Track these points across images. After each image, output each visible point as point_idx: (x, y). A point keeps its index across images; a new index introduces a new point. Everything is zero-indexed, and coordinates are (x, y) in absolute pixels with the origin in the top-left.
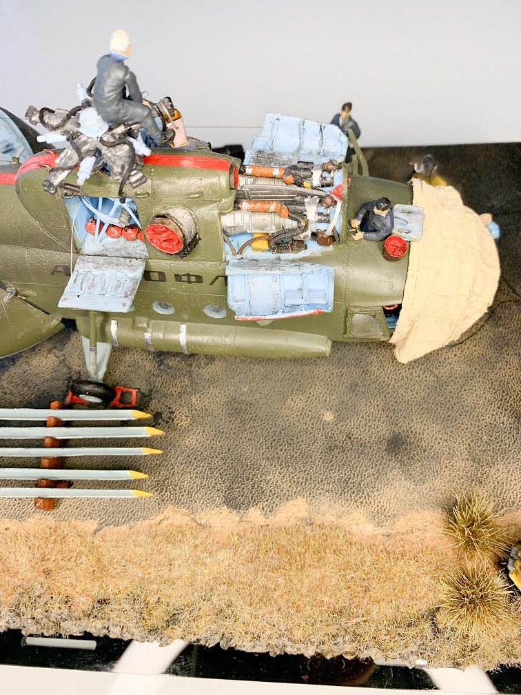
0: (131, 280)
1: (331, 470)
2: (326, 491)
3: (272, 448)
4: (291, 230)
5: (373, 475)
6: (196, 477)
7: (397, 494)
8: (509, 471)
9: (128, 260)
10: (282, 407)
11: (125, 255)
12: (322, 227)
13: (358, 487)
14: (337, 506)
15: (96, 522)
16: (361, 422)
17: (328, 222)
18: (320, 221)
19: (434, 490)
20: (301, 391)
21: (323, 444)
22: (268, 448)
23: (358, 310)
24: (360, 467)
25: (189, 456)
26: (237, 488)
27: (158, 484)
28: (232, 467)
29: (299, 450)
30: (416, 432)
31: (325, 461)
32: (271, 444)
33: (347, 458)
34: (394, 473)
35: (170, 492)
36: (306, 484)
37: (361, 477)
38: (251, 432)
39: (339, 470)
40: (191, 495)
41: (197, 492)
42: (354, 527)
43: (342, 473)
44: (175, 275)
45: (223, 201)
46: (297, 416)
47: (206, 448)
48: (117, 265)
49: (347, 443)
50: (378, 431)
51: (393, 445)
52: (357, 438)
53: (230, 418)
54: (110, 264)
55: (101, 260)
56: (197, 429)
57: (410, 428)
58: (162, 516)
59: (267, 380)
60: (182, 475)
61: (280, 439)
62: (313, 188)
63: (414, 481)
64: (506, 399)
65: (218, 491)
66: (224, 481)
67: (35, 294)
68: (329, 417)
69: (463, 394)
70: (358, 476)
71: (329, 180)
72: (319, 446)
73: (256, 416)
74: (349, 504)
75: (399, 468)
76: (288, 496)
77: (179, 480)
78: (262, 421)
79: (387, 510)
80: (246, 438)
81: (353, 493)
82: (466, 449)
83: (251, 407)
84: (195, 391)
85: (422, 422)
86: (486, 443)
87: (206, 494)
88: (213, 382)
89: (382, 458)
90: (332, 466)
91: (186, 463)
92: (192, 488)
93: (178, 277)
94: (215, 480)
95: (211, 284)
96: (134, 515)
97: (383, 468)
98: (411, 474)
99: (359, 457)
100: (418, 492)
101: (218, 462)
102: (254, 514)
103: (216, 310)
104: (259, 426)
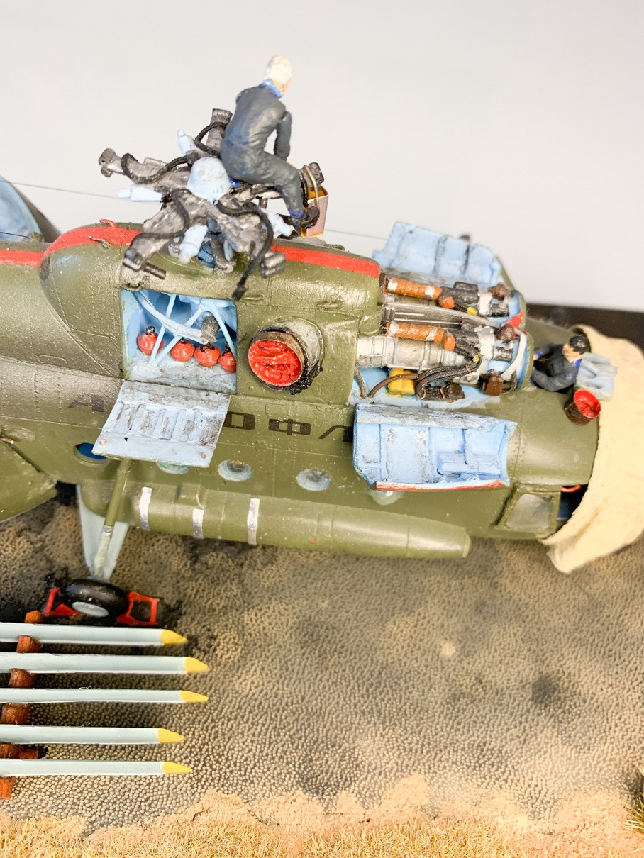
0: (209, 420)
1: (458, 730)
2: (453, 763)
3: (368, 697)
4: (455, 368)
5: (518, 737)
6: (252, 742)
7: (553, 766)
9: (203, 393)
10: (379, 634)
11: (198, 386)
12: (498, 367)
13: (498, 756)
14: (471, 787)
15: (83, 820)
16: (493, 657)
17: (510, 361)
18: (499, 359)
19: (605, 760)
20: (407, 610)
21: (444, 691)
22: (363, 697)
23: (529, 489)
24: (499, 725)
25: (240, 708)
26: (317, 760)
27: (191, 752)
28: (309, 725)
29: (408, 699)
30: (570, 673)
31: (448, 717)
32: (367, 691)
33: (479, 711)
34: (546, 733)
35: (211, 766)
36: (422, 752)
37: (501, 741)
38: (335, 672)
39: (469, 731)
40: (245, 771)
41: (255, 765)
42: (500, 820)
43: (473, 735)
44: (271, 421)
45: (366, 318)
46: (403, 647)
47: (266, 694)
48: (187, 399)
49: (477, 689)
50: (518, 672)
51: (541, 693)
52: (491, 682)
53: (302, 648)
54: (176, 395)
55: (161, 390)
56: (253, 665)
57: (561, 667)
58: (198, 808)
59: (356, 592)
60: (229, 738)
61: (380, 682)
62: (479, 315)
63: (576, 747)
65: (288, 763)
66: (297, 748)
67: (32, 437)
68: (448, 650)
69: (624, 620)
70: (496, 738)
71: (502, 307)
72: (438, 695)
73: (342, 647)
74: (489, 784)
75: (554, 727)
76: (397, 771)
77: (225, 746)
78: (351, 654)
79: (543, 793)
80: (328, 681)
81: (493, 765)
83: (333, 633)
84: (249, 605)
85: (576, 658)
87: (268, 769)
88: (275, 592)
89: (528, 711)
90: (458, 724)
91: (236, 718)
92: (246, 760)
93: (274, 424)
94: (283, 746)
95: (322, 437)
96: (150, 805)
97: (531, 727)
98: (570, 736)
99: (496, 710)
100: (584, 764)
101: (286, 717)
102: (346, 801)
103: (316, 479)
104: (347, 662)
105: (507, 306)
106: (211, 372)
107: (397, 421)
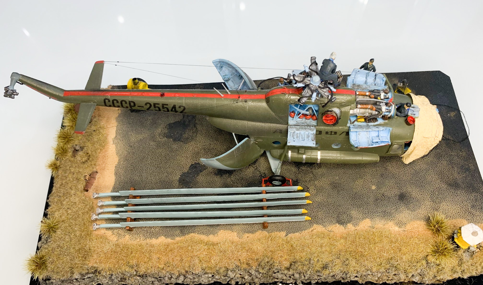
0: (312, 134)
1: (378, 208)
2: (377, 216)
3: (352, 201)
4: (375, 115)
5: (395, 209)
6: (323, 213)
7: (405, 216)
8: (447, 205)
9: (309, 127)
10: (354, 185)
11: (307, 125)
12: (387, 114)
13: (389, 214)
14: (382, 221)
15: (285, 232)
16: (387, 189)
17: (390, 112)
18: (387, 112)
19: (419, 213)
20: (361, 178)
21: (373, 198)
22: (351, 201)
23: (396, 143)
24: (389, 206)
25: (318, 205)
26: (341, 217)
28: (337, 209)
29: (364, 201)
31: (375, 205)
32: (352, 199)
33: (383, 203)
34: (402, 207)
35: (314, 219)
36: (369, 214)
37: (390, 210)
38: (342, 195)
39: (381, 208)
40: (323, 220)
41: (325, 218)
42: (391, 228)
44: (326, 132)
45: (352, 105)
46: (361, 188)
47: (325, 202)
48: (305, 129)
49: (383, 198)
50: (394, 192)
51: (401, 198)
52: (387, 195)
53: (332, 190)
54: (302, 128)
55: (298, 127)
56: (320, 194)
57: (407, 190)
58: (312, 229)
59: (346, 174)
60: (317, 213)
61: (355, 197)
62: (381, 99)
63: (411, 211)
64: (443, 178)
65: (333, 218)
66: (335, 214)
67: (262, 141)
68: (374, 187)
69: (426, 177)
70: (389, 210)
71: (387, 97)
72: (371, 199)
73: (343, 189)
74: (387, 220)
76: (362, 218)
77: (316, 215)
78: (346, 190)
79: (402, 222)
80: (341, 197)
81: (388, 216)
82: (430, 197)
83: (341, 185)
84: (316, 179)
85: (411, 188)
86: (437, 195)
87: (328, 219)
88: (323, 175)
89: (397, 202)
90: (378, 206)
91: (318, 208)
92: (322, 217)
94: (331, 214)
95: (340, 135)
96: (300, 229)
97: (398, 206)
98: (409, 208)
99: (388, 202)
100: (413, 215)
101: (331, 207)
102: (350, 226)
103: (337, 145)
104: (345, 192)
105: (389, 96)
106: (309, 121)
107: (361, 130)
